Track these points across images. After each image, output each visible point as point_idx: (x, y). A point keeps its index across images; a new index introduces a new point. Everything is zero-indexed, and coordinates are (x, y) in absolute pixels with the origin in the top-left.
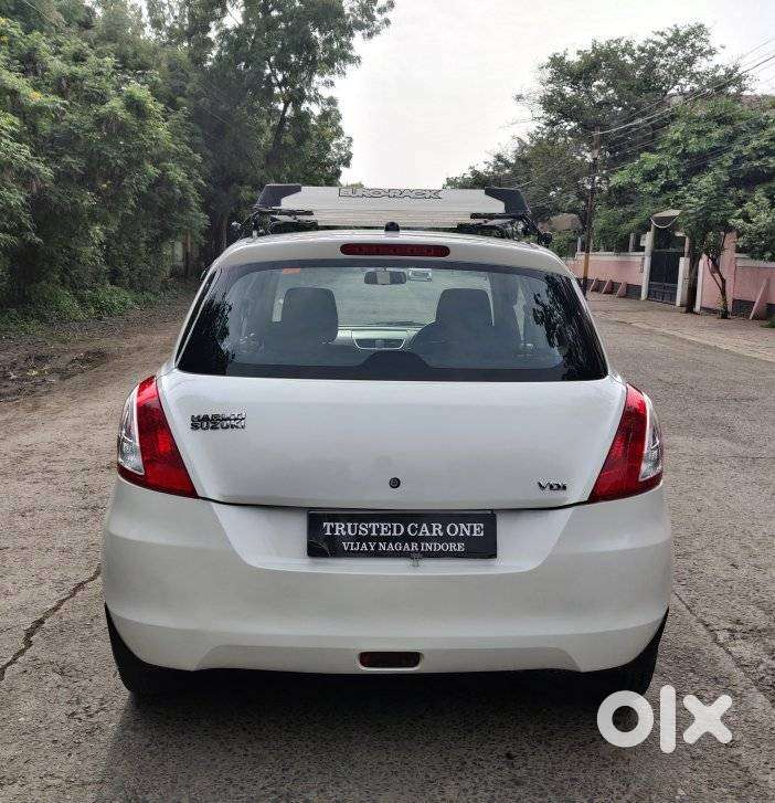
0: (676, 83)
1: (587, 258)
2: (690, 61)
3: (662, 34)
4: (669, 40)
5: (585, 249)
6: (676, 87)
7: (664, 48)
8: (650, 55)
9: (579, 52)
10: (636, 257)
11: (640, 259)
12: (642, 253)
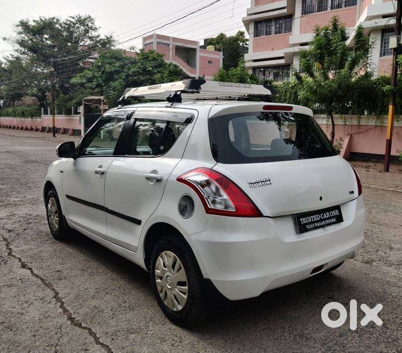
0: (82, 40)
1: (54, 117)
2: (87, 31)
3: (73, 18)
4: (77, 21)
5: (53, 113)
6: (83, 42)
7: (75, 24)
8: (69, 27)
9: (34, 21)
10: (77, 117)
11: (78, 118)
12: (79, 115)
